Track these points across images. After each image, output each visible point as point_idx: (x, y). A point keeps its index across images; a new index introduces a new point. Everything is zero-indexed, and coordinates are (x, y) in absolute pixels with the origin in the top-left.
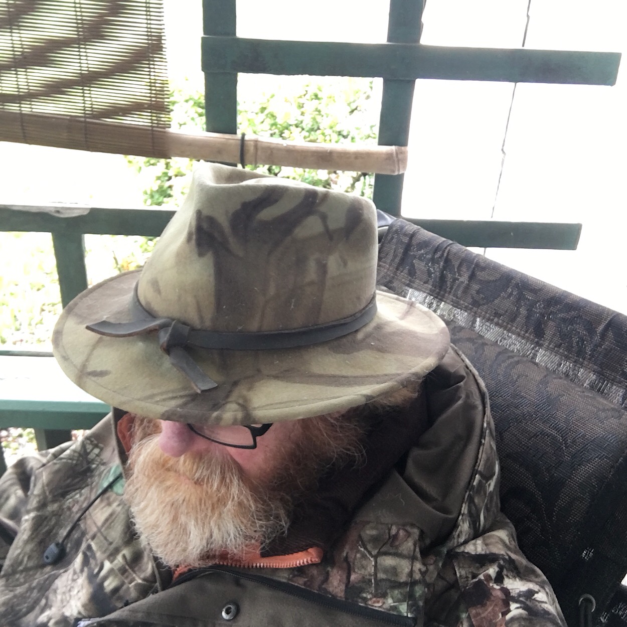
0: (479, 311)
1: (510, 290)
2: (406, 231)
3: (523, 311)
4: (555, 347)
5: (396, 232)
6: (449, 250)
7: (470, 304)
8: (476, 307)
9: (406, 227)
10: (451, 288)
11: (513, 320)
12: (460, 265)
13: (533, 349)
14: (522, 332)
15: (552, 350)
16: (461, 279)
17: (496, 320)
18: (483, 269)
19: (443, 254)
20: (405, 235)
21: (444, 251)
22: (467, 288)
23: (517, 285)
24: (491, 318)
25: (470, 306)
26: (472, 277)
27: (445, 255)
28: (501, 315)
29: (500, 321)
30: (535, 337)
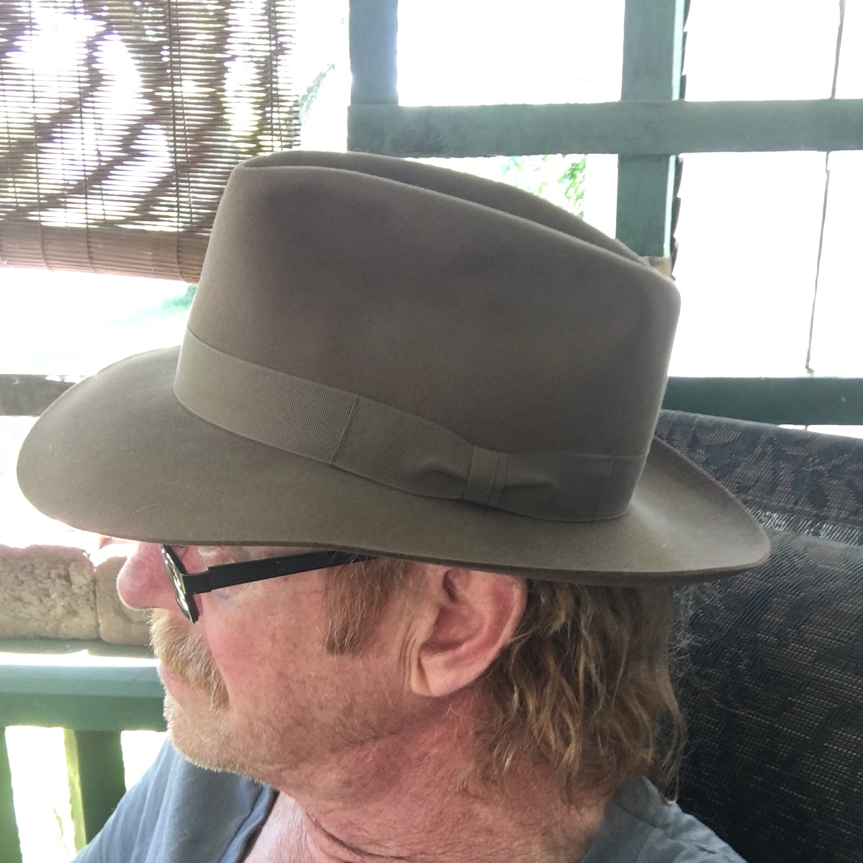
1: (758, 450)
3: (786, 476)
4: (849, 515)
11: (770, 492)
13: (811, 526)
14: (790, 506)
15: (845, 520)
23: (771, 441)
26: (694, 444)
28: (749, 489)
29: (750, 498)
30: (812, 508)
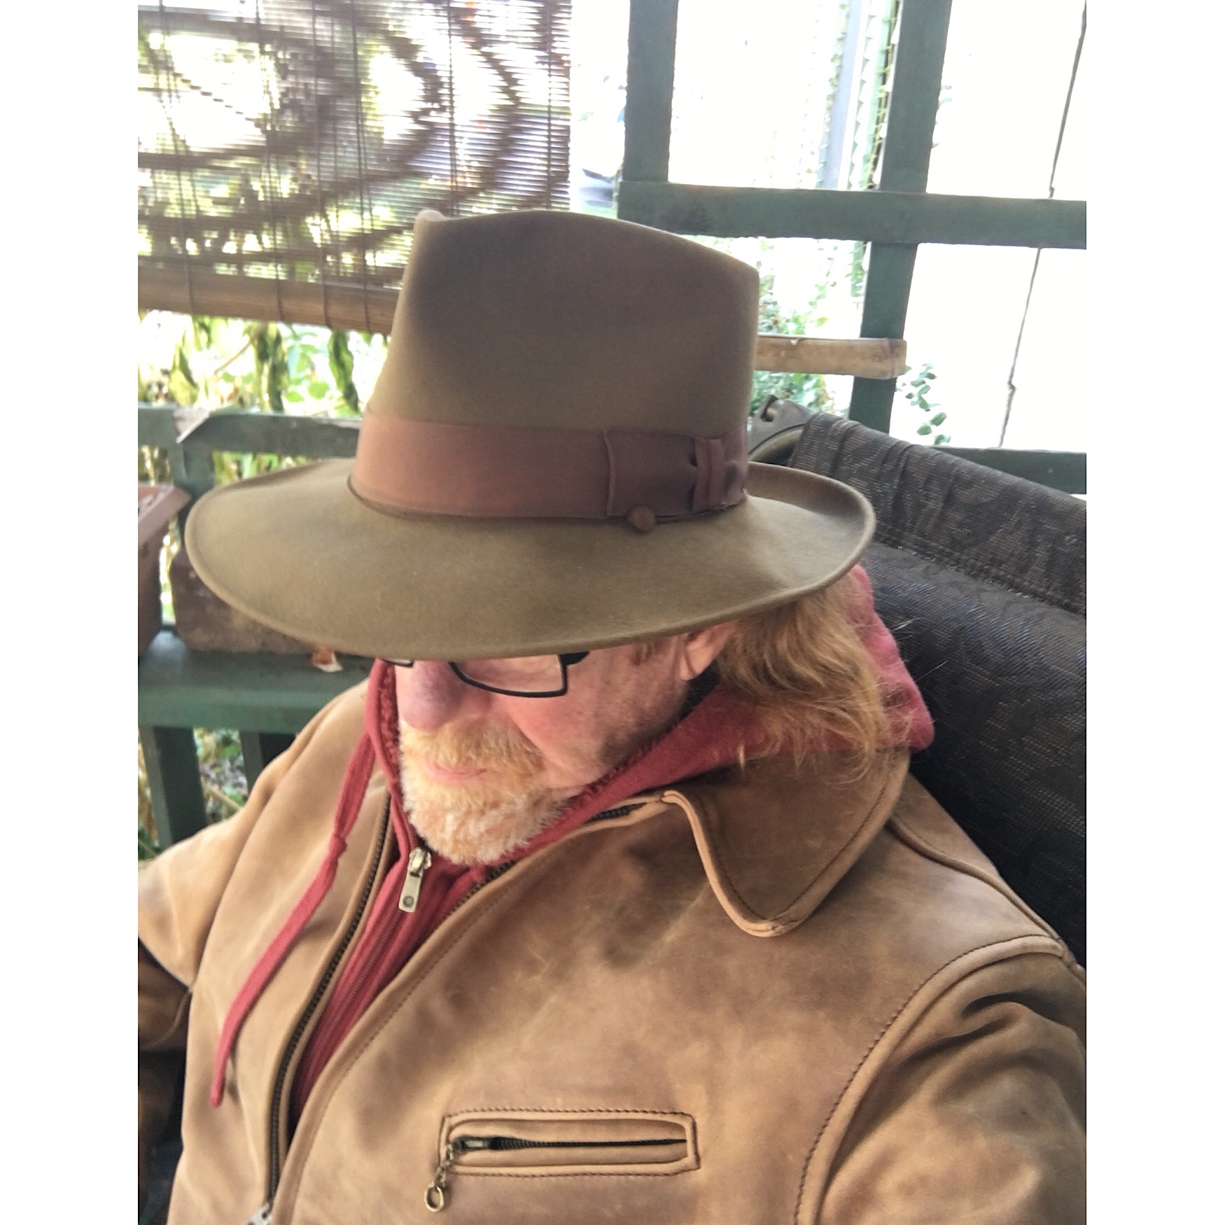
0: (965, 557)
1: (1015, 519)
2: (835, 430)
3: (1041, 553)
5: (817, 433)
6: (909, 457)
7: (947, 547)
8: (957, 551)
9: (834, 425)
10: (914, 522)
11: (1024, 570)
12: (929, 480)
14: (1042, 590)
16: (931, 504)
17: (994, 570)
18: (969, 484)
19: (897, 466)
20: (833, 438)
21: (899, 460)
22: (943, 517)
23: (1028, 509)
24: (986, 567)
25: (948, 550)
26: (949, 499)
27: (902, 464)
28: (1001, 563)
29: (1002, 573)
30: (1064, 595)
